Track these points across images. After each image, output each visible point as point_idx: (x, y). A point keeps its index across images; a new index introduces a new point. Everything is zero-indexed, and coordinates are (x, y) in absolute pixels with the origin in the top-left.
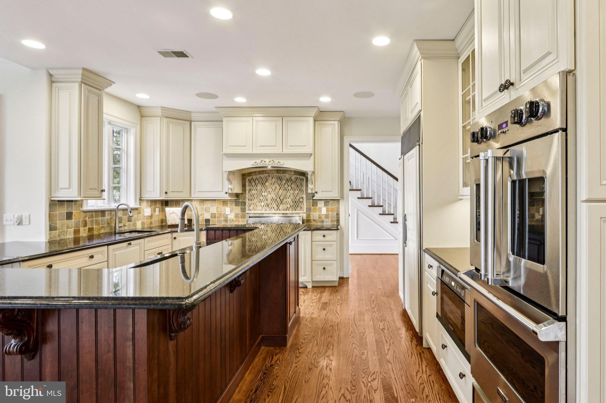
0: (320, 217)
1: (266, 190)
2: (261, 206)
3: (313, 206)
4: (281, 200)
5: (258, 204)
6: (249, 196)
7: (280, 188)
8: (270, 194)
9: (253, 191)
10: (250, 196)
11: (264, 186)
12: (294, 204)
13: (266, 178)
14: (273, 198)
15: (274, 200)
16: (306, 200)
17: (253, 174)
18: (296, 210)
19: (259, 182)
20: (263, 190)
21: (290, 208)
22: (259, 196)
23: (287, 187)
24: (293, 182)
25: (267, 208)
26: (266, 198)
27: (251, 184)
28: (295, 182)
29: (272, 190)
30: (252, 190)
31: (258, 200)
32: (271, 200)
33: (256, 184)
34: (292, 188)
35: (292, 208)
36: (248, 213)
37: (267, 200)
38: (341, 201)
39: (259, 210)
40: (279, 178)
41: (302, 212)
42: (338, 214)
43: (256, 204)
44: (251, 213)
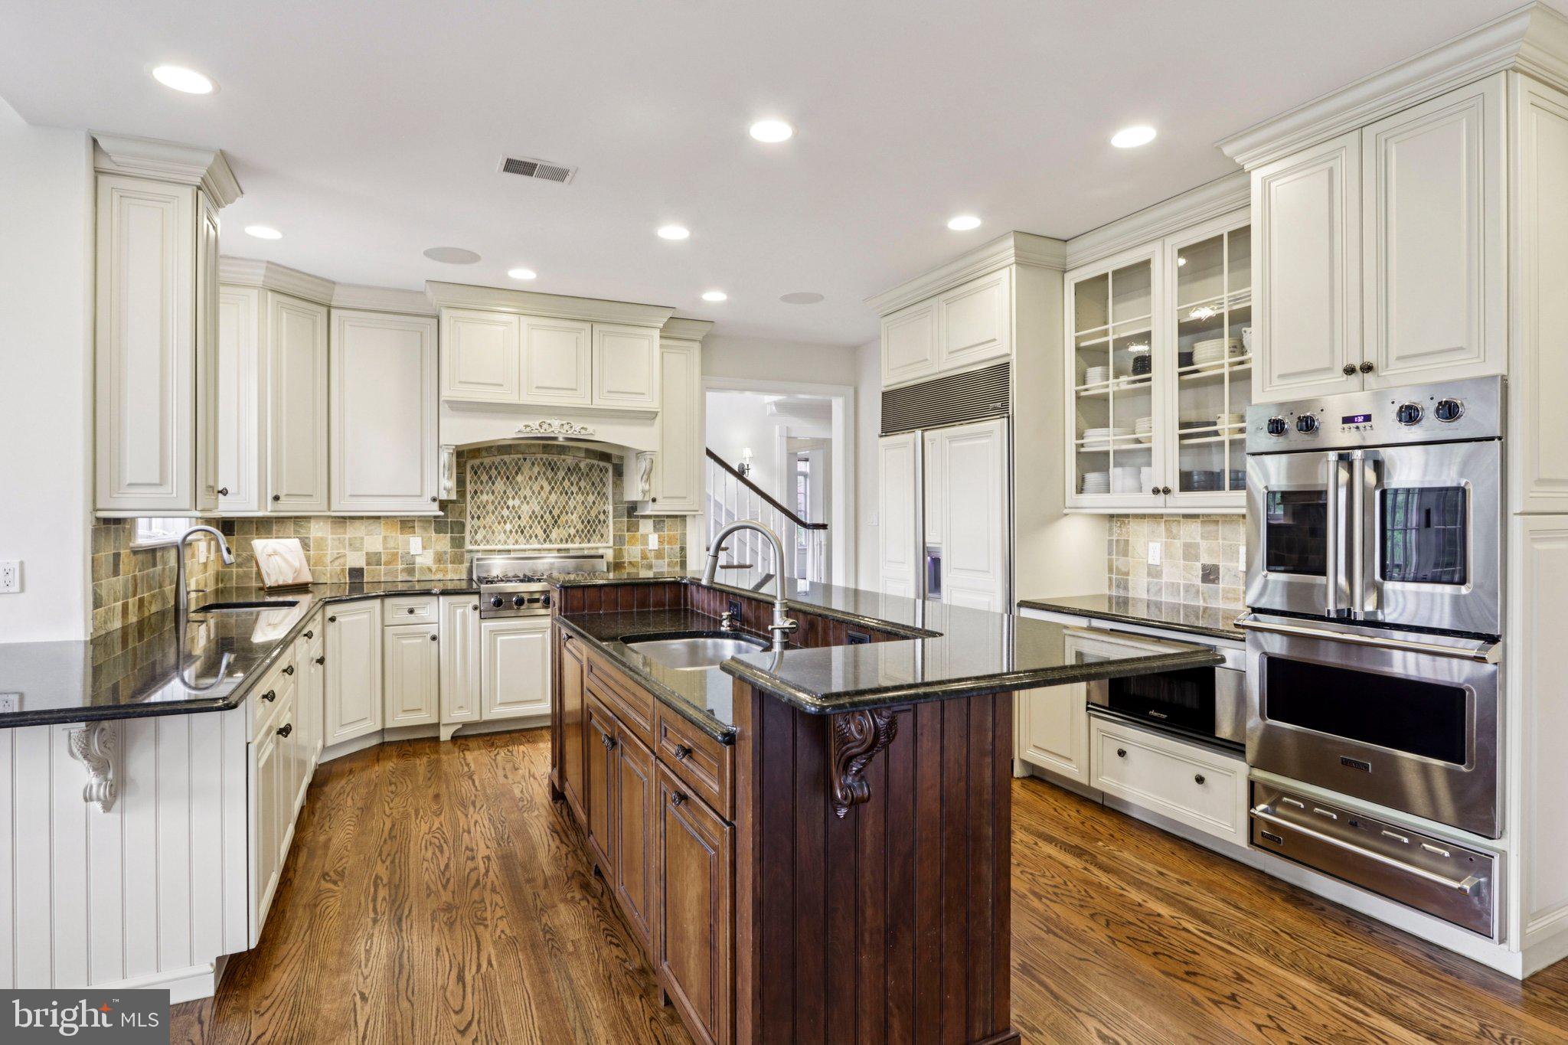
0: (644, 557)
1: (516, 493)
2: (505, 532)
3: (628, 531)
4: (553, 517)
5: (497, 527)
6: (472, 508)
7: (553, 488)
8: (528, 503)
9: (485, 494)
10: (475, 509)
11: (511, 483)
12: (586, 527)
13: (517, 464)
14: (533, 512)
15: (536, 517)
16: (614, 517)
17: (484, 454)
18: (589, 541)
19: (499, 473)
20: (510, 493)
21: (575, 536)
22: (499, 508)
23: (569, 488)
24: (582, 474)
25: (520, 537)
26: (516, 512)
27: (479, 478)
28: (587, 475)
29: (533, 493)
30: (482, 492)
31: (497, 517)
32: (531, 517)
33: (490, 478)
34: (580, 488)
35: (580, 537)
36: (471, 551)
37: (519, 518)
38: (689, 520)
39: (499, 541)
40: (550, 464)
41: (605, 545)
42: (683, 549)
43: (490, 527)
44: (478, 551)
